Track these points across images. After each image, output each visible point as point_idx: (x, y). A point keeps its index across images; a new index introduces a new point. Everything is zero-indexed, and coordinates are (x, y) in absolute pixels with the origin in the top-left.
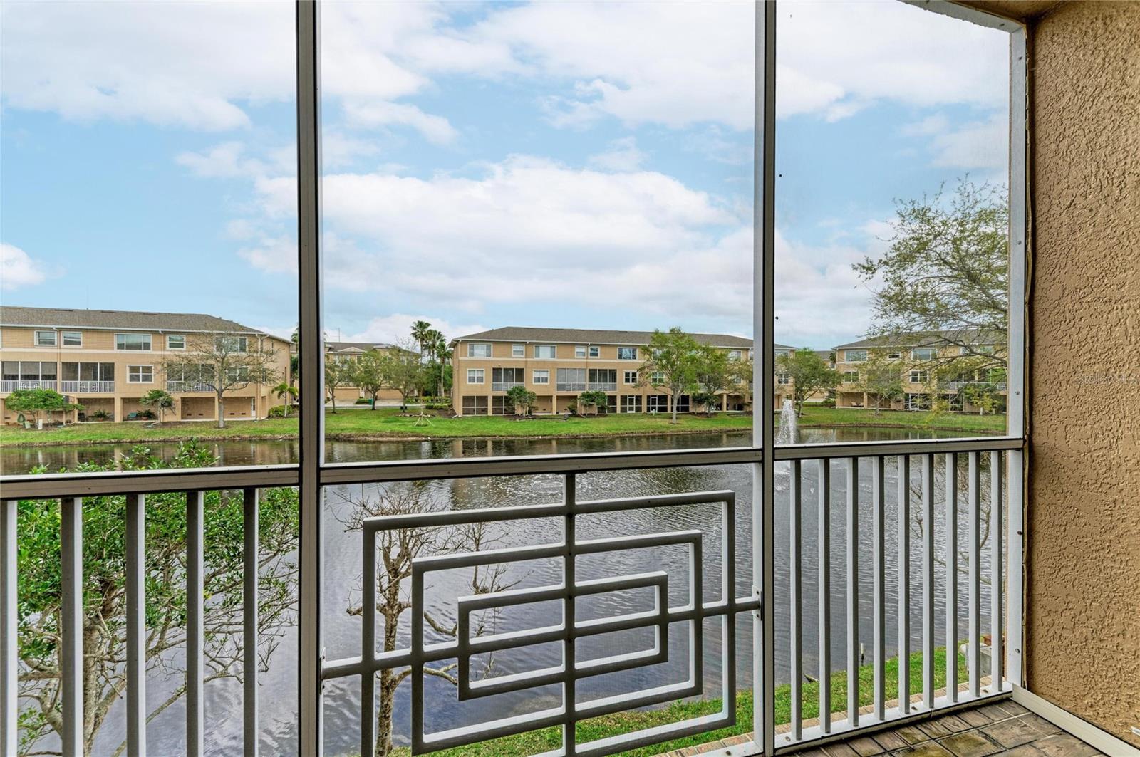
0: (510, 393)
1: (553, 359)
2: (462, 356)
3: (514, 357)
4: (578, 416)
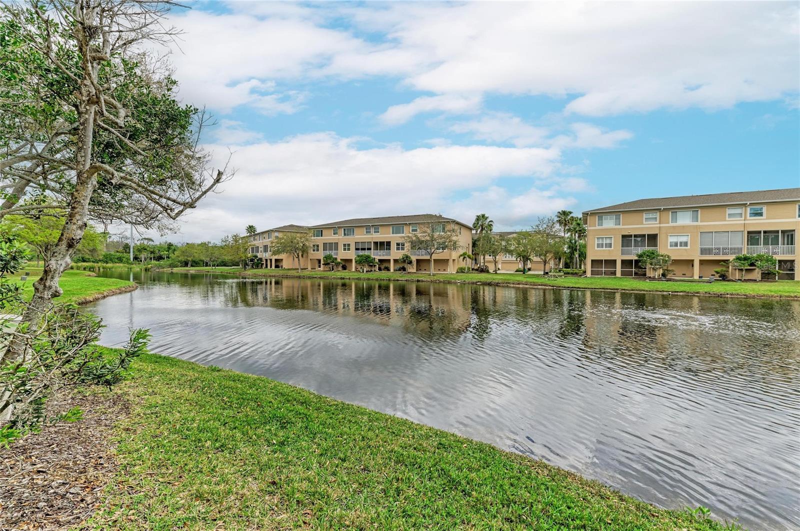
0: (640, 256)
1: (695, 223)
2: (591, 227)
3: (646, 225)
4: (729, 281)
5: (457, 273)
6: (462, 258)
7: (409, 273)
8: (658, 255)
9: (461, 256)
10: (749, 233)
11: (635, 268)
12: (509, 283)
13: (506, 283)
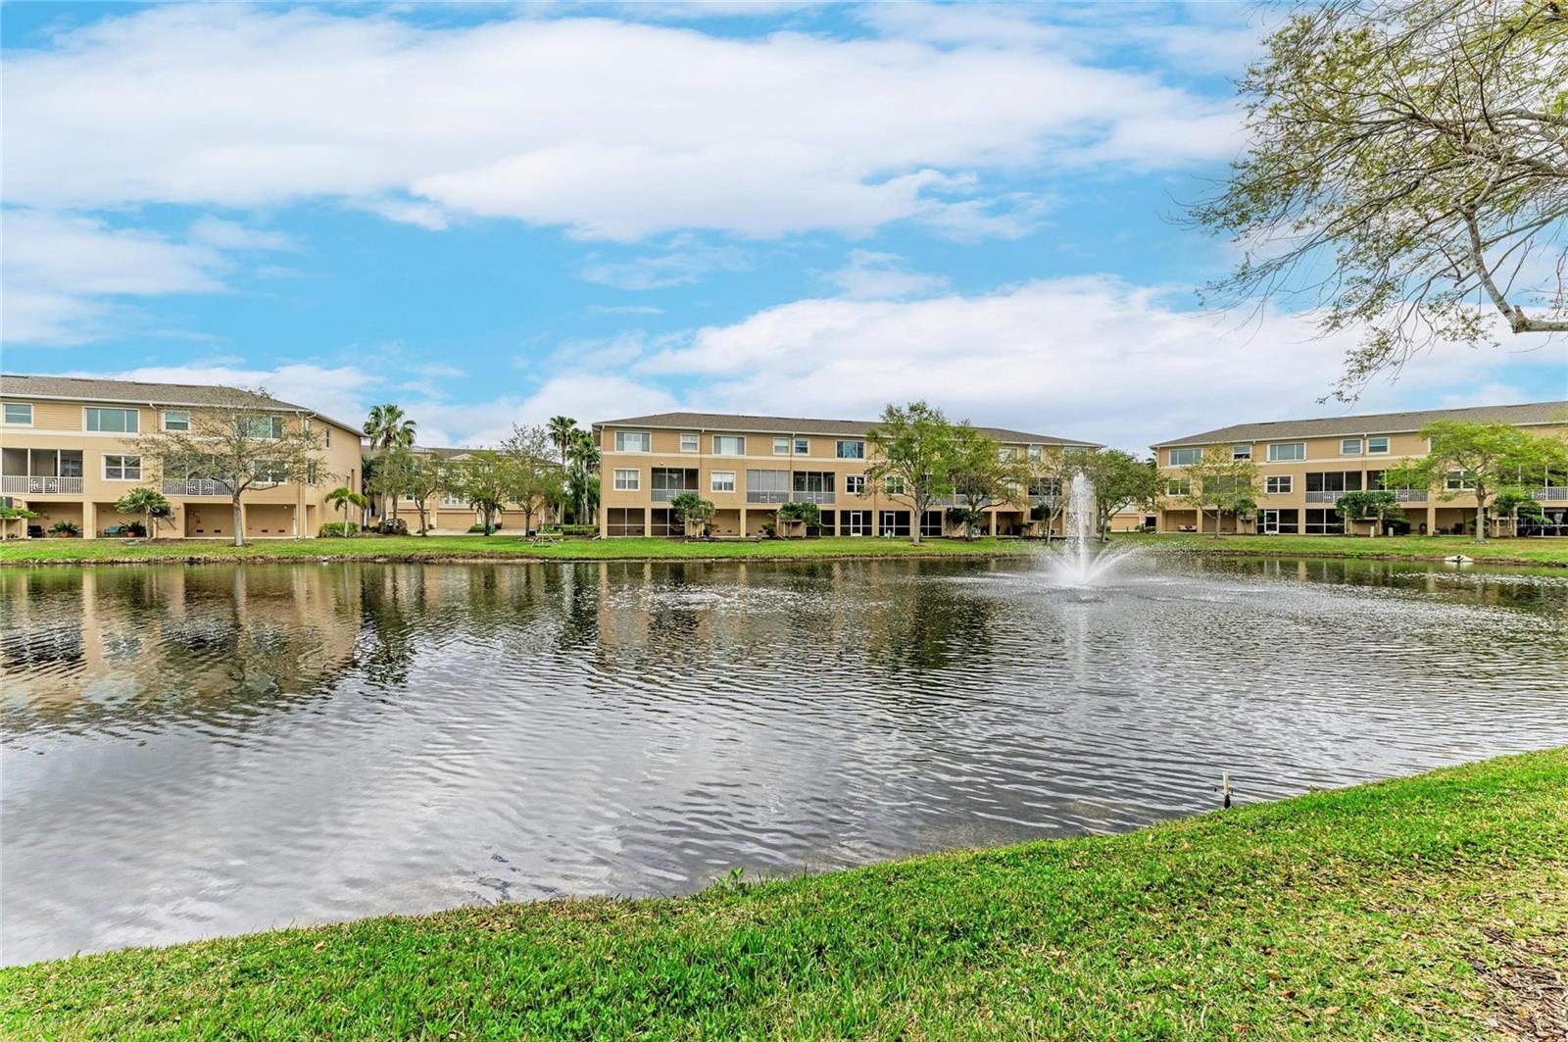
0: (676, 503)
1: (741, 457)
2: (606, 452)
3: (683, 453)
4: (777, 539)
5: (321, 536)
6: (333, 501)
7: (157, 540)
8: (699, 503)
9: (331, 496)
10: (795, 473)
11: (669, 522)
12: (454, 556)
13: (448, 556)
